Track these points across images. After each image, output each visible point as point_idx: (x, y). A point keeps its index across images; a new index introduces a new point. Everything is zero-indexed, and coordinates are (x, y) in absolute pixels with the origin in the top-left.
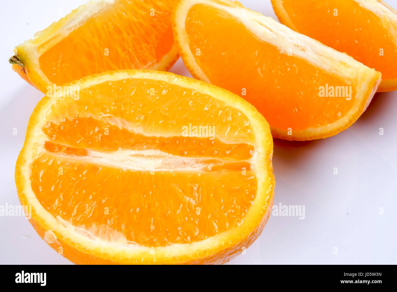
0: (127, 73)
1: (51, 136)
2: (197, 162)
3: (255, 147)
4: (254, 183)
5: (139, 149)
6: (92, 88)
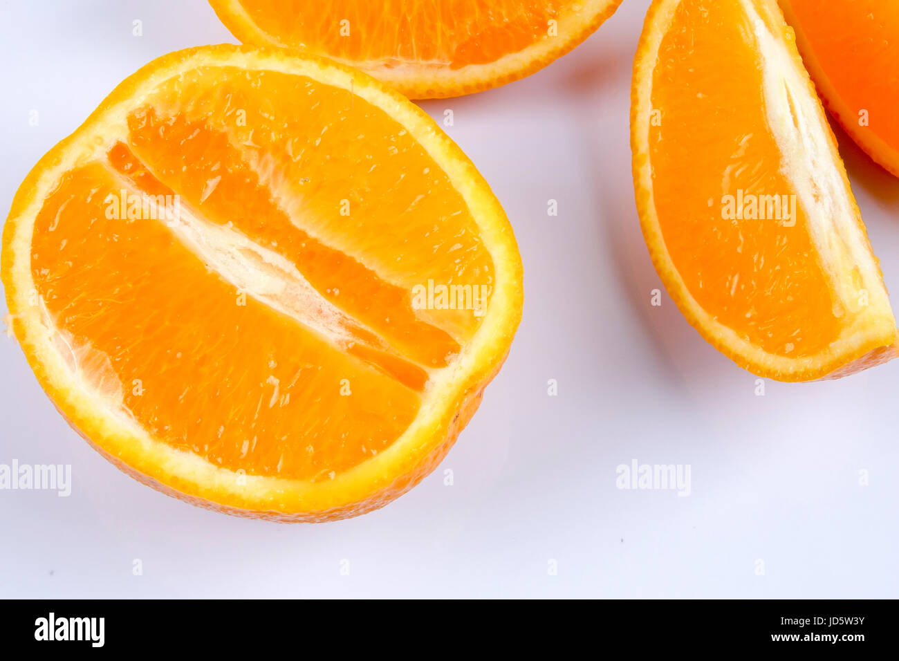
0: (353, 78)
1: (135, 136)
2: (341, 323)
3: (462, 350)
4: (407, 417)
5: (262, 244)
6: (269, 75)
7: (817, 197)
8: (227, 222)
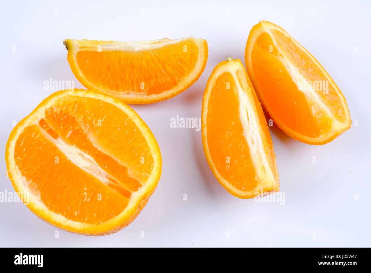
0: (114, 100)
1: (47, 117)
2: (106, 177)
3: (142, 186)
4: (124, 206)
5: (84, 152)
6: (89, 99)
7: (253, 143)
8: (74, 145)
